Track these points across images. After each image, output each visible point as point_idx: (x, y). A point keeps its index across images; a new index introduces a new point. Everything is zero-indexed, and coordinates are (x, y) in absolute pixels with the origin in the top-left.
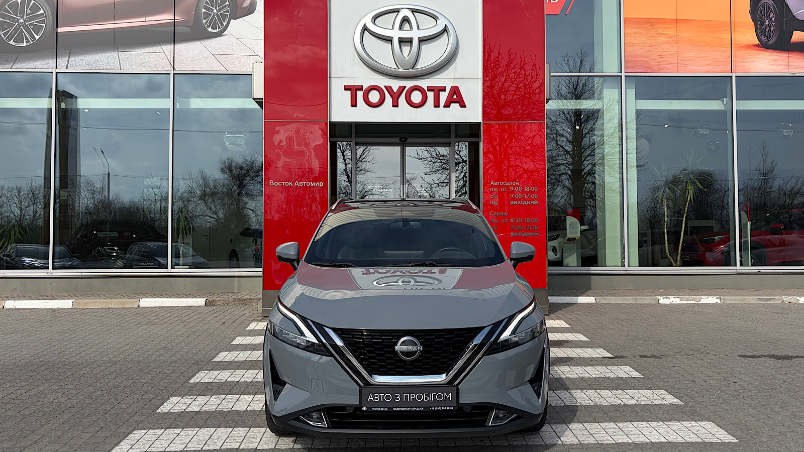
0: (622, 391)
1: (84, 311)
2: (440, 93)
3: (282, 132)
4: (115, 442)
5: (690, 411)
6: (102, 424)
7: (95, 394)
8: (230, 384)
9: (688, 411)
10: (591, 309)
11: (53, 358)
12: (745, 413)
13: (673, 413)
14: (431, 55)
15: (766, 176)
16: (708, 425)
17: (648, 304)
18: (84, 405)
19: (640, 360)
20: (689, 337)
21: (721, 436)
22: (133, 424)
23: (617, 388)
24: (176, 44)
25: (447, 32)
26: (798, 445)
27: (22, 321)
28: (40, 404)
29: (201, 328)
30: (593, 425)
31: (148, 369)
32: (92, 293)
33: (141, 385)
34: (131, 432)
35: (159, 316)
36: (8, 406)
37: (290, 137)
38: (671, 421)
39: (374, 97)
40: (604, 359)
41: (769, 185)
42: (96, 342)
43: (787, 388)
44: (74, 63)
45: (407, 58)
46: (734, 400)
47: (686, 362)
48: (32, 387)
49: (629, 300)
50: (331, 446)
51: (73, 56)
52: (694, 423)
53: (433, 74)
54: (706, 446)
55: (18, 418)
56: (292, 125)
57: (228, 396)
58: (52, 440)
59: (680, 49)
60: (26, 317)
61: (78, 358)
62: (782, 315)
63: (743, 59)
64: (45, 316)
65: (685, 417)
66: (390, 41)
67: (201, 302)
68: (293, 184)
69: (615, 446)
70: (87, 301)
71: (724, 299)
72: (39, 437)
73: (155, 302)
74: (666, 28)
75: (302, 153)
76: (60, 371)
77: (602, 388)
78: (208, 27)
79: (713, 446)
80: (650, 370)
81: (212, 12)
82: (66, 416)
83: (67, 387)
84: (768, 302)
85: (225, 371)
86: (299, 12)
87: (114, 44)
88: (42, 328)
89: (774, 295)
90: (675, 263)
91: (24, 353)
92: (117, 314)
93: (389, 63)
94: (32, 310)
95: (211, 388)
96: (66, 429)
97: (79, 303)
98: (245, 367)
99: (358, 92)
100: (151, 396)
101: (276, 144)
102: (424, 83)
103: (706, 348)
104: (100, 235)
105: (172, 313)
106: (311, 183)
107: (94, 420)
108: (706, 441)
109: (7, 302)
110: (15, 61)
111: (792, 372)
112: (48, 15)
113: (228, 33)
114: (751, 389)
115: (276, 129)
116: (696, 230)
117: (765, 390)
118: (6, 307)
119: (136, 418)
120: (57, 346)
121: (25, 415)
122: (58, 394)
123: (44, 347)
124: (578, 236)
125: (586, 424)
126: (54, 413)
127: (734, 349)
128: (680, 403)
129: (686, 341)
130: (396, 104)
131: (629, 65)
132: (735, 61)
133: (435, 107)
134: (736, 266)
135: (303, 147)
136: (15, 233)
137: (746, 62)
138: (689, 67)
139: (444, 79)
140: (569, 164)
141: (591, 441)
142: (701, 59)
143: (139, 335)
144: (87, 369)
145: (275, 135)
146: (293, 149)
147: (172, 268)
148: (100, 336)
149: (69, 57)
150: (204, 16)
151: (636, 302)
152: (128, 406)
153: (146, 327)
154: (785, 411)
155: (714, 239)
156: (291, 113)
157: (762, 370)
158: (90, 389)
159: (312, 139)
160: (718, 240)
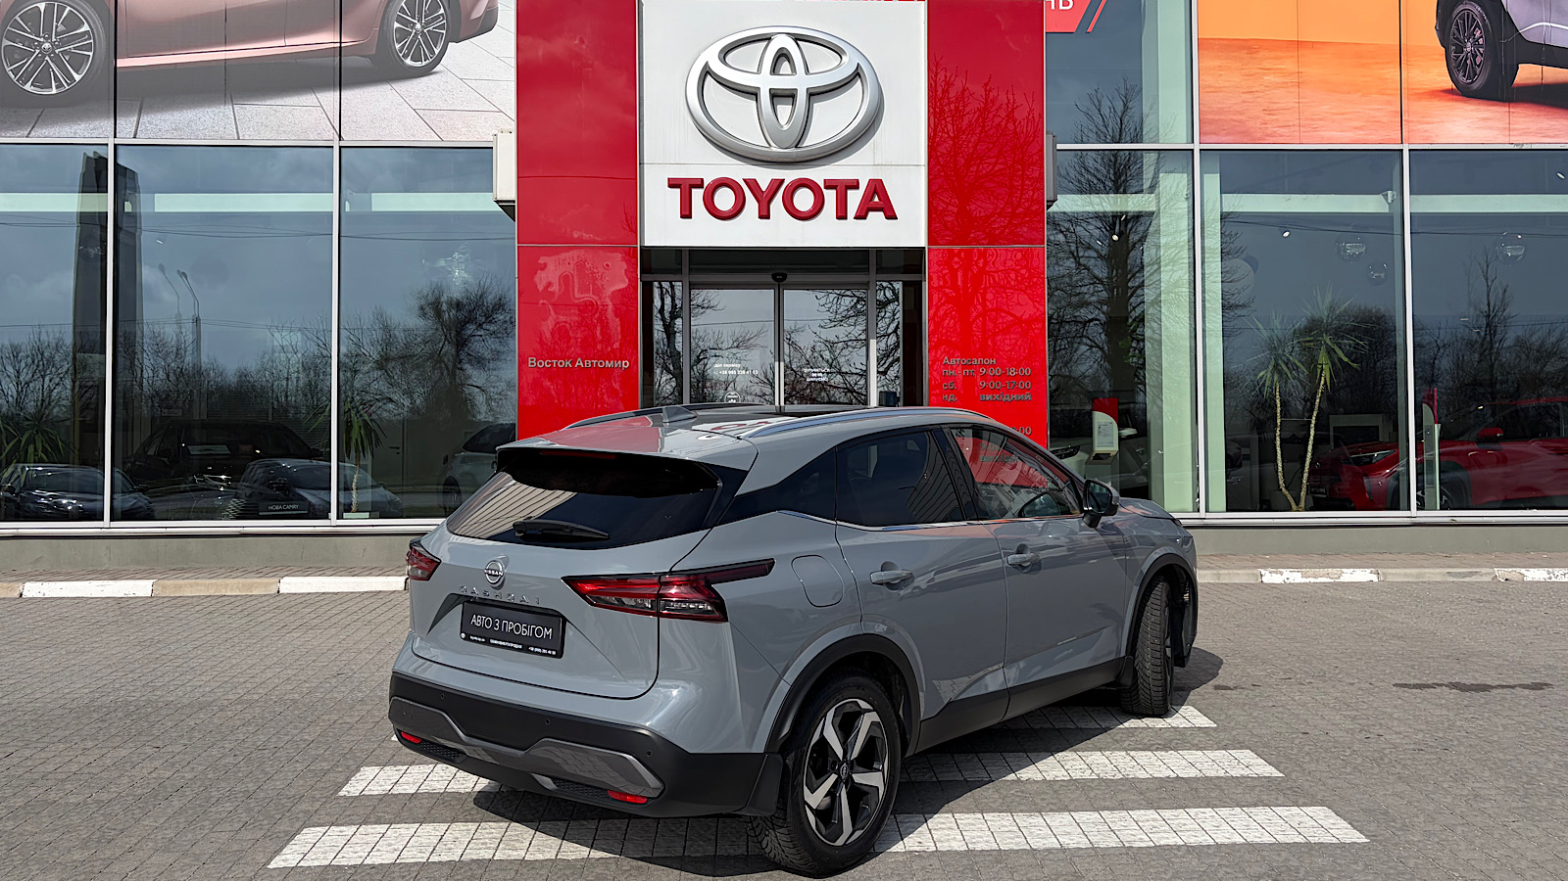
0: (1175, 753)
1: (176, 601)
2: (849, 192)
3: (551, 266)
4: (271, 849)
5: (1291, 788)
6: (245, 817)
7: (223, 762)
9: (1288, 789)
11: (134, 694)
12: (1388, 790)
13: (1261, 791)
14: (831, 121)
16: (1320, 813)
17: (1241, 584)
18: (207, 783)
19: (1213, 693)
20: (1309, 649)
21: (1340, 831)
22: (300, 815)
23: (1166, 747)
24: (345, 89)
25: (860, 76)
26: (1473, 847)
27: (60, 622)
28: (125, 782)
30: (1117, 814)
31: (312, 714)
33: (304, 746)
34: (298, 832)
35: (321, 611)
36: (68, 786)
37: (567, 275)
38: (1255, 805)
39: (725, 200)
42: (209, 663)
43: (1471, 745)
44: (149, 127)
45: (786, 128)
46: (1372, 768)
47: (1297, 698)
48: (105, 751)
49: (1206, 577)
50: (655, 855)
51: (147, 113)
52: (1295, 810)
53: (834, 156)
54: (1311, 850)
55: (92, 806)
56: (571, 253)
58: (160, 845)
59: (1305, 98)
60: (68, 614)
61: (181, 694)
62: (1487, 605)
63: (1423, 117)
64: (103, 612)
65: (1281, 799)
66: (752, 94)
67: (396, 582)
68: (573, 363)
69: (1153, 851)
70: (180, 582)
71: (1383, 574)
72: (135, 840)
73: (309, 584)
74: (1277, 58)
75: (589, 306)
76: (152, 718)
77: (1140, 747)
78: (406, 56)
79: (1323, 849)
80: (1230, 712)
81: (412, 28)
82: (176, 804)
83: (171, 750)
84: (1467, 579)
87: (225, 90)
88: (103, 635)
89: (1478, 566)
90: (1297, 504)
91: (79, 686)
92: (240, 608)
93: (752, 136)
94: (76, 601)
96: (182, 826)
97: (164, 587)
99: (693, 190)
100: (325, 765)
101: (541, 288)
102: (818, 174)
103: (1337, 672)
104: (194, 450)
105: (344, 606)
106: (607, 362)
107: (230, 809)
108: (1312, 840)
109: (28, 585)
110: (35, 123)
111: (1486, 715)
112: (99, 35)
113: (443, 69)
114: (1407, 747)
115: (541, 261)
116: (1346, 436)
117: (1430, 750)
118: (26, 594)
119: (304, 806)
120: (138, 671)
121: (103, 801)
122: (156, 763)
123: (114, 674)
124: (1114, 448)
125: (1105, 813)
126: (155, 797)
127: (1387, 672)
128: (1277, 774)
129: (1302, 658)
130: (764, 213)
131: (1207, 128)
132: (1408, 121)
133: (838, 218)
134: (1409, 509)
135: (591, 295)
136: (36, 450)
137: (1427, 123)
138: (1323, 133)
139: (854, 167)
140: (1101, 302)
141: (1112, 842)
142: (1343, 117)
143: (288, 650)
144: (202, 716)
145: (539, 271)
146: (572, 299)
147: (338, 519)
148: (216, 652)
149: (139, 116)
150: (398, 36)
151: (1219, 579)
152: (286, 784)
153: (299, 634)
154: (1460, 787)
155: (1371, 457)
156: (568, 231)
157: (1432, 711)
158: (213, 753)
159: (607, 278)
160: (1378, 458)
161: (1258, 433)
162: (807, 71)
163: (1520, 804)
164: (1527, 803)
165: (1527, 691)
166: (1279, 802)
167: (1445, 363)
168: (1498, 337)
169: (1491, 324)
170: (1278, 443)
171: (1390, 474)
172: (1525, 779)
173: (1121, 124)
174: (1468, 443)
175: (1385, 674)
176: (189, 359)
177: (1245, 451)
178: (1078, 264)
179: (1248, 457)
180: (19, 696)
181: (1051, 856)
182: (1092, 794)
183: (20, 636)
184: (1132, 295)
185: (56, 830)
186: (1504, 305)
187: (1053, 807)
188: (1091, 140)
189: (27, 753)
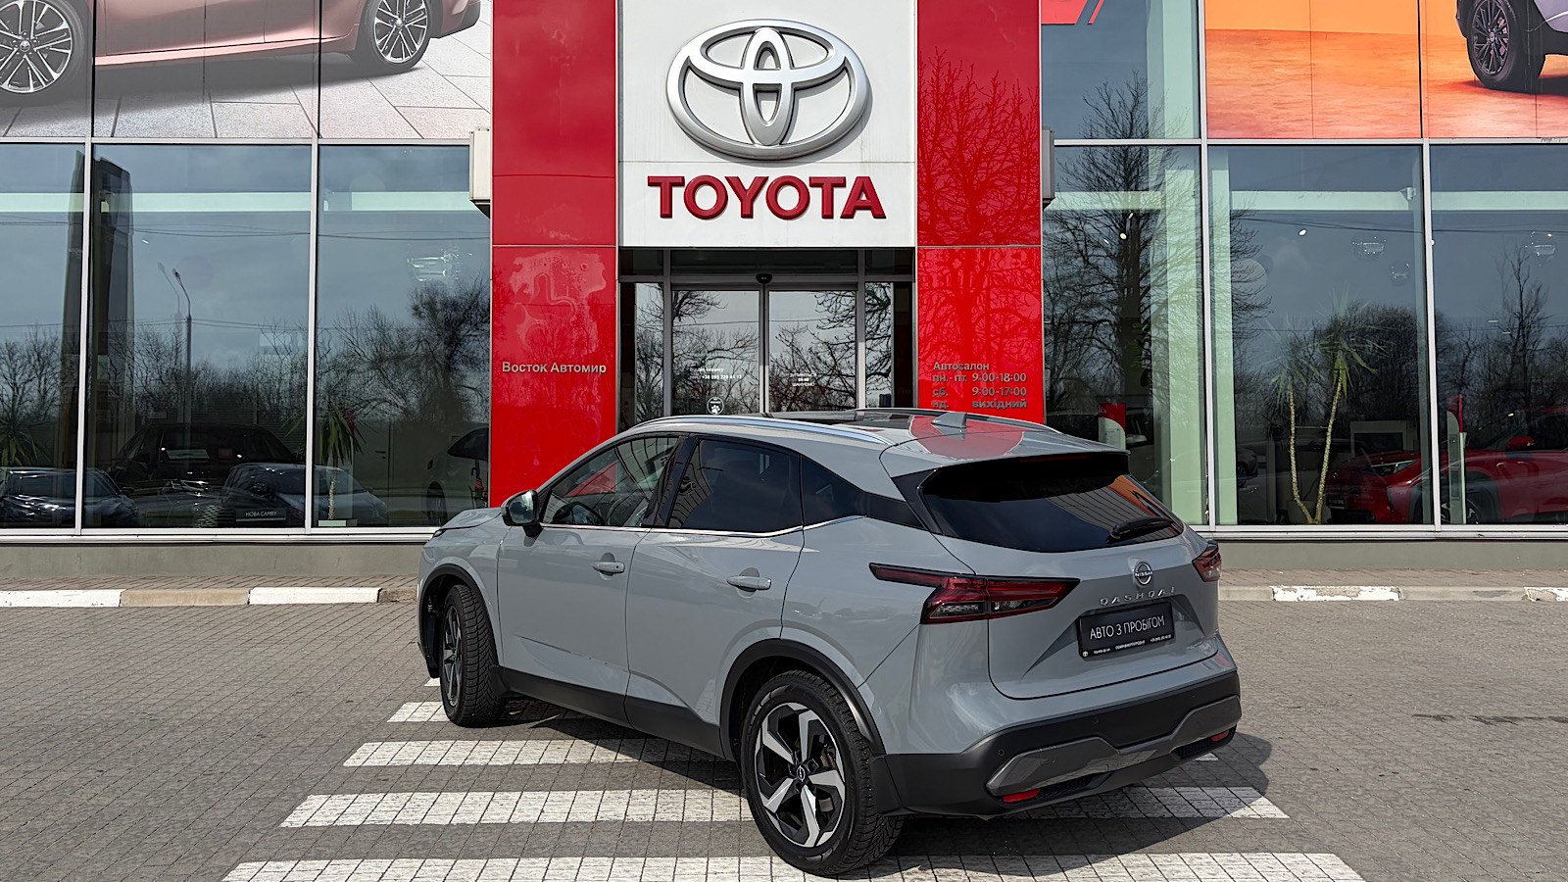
0: (1172, 790)
1: (142, 612)
2: (836, 190)
3: (527, 267)
5: (1296, 832)
6: (180, 850)
7: (167, 787)
8: (421, 769)
9: (1293, 833)
11: (87, 712)
12: (1402, 836)
13: (1263, 835)
14: (817, 117)
16: (1327, 860)
17: (1252, 603)
18: (147, 811)
20: (1321, 674)
22: (238, 849)
23: (1163, 783)
24: (324, 86)
25: (847, 71)
27: (23, 633)
28: (62, 808)
29: (368, 652)
32: (156, 576)
33: (252, 771)
34: (233, 867)
35: (288, 624)
37: (543, 277)
38: (1256, 851)
39: (706, 198)
42: (167, 680)
43: (1494, 785)
44: (127, 125)
45: (770, 124)
46: (1386, 810)
47: (1306, 729)
48: (47, 774)
51: (125, 112)
52: (1300, 857)
53: (828, 150)
55: (24, 835)
56: (547, 254)
57: (416, 795)
59: (1318, 91)
60: (32, 624)
61: (133, 712)
62: (1517, 627)
63: (1444, 110)
64: (67, 623)
65: (1285, 843)
66: (734, 89)
67: (369, 594)
68: (549, 369)
70: (149, 591)
71: (1405, 592)
73: (280, 595)
74: (1289, 50)
75: (566, 309)
76: (100, 739)
78: (386, 52)
81: (393, 24)
82: (112, 833)
83: (114, 774)
84: (1495, 599)
85: (413, 743)
87: (204, 88)
88: (64, 648)
89: (1507, 585)
90: (1313, 517)
91: (31, 703)
92: (207, 620)
93: (735, 133)
94: (42, 611)
95: (383, 778)
96: (114, 859)
97: (132, 597)
98: (451, 734)
99: (674, 189)
100: (271, 793)
101: (516, 290)
102: (803, 172)
103: (1351, 700)
104: (173, 455)
105: (313, 619)
106: (583, 367)
107: (165, 841)
110: (13, 122)
111: (1512, 751)
112: (77, 31)
113: (424, 65)
114: (1424, 786)
115: (517, 262)
116: (1366, 442)
117: (1449, 790)
119: (243, 839)
120: (93, 687)
121: (36, 830)
122: (97, 788)
123: (68, 690)
125: (1092, 858)
126: (91, 826)
127: (1406, 701)
128: (1280, 815)
129: (1313, 684)
130: (748, 213)
131: (1216, 123)
132: (1428, 115)
133: (824, 217)
134: (1433, 523)
135: (567, 297)
136: (9, 454)
137: (1450, 116)
138: (1337, 128)
139: (842, 164)
140: (1113, 302)
142: (1359, 110)
143: (249, 666)
144: (151, 737)
145: (514, 273)
146: (548, 301)
147: (312, 527)
148: (175, 667)
149: (117, 114)
150: (378, 31)
151: (1228, 596)
152: (228, 813)
153: (263, 649)
154: (1481, 832)
155: (1393, 467)
156: (545, 230)
157: (1453, 746)
158: (157, 778)
159: (584, 280)
160: (1400, 469)
161: (1275, 440)
162: (792, 65)
163: (1546, 853)
164: (1555, 851)
165: (1556, 724)
166: (1282, 848)
167: (1476, 365)
168: (1532, 339)
169: (1524, 326)
170: (1292, 452)
171: (1412, 485)
172: (1552, 824)
173: (1132, 119)
174: (1497, 451)
175: (1404, 704)
176: (181, 360)
177: (1261, 459)
178: (1086, 261)
179: (1264, 466)
184: (1143, 296)
186: (1537, 305)
187: (1036, 850)
188: (1100, 135)
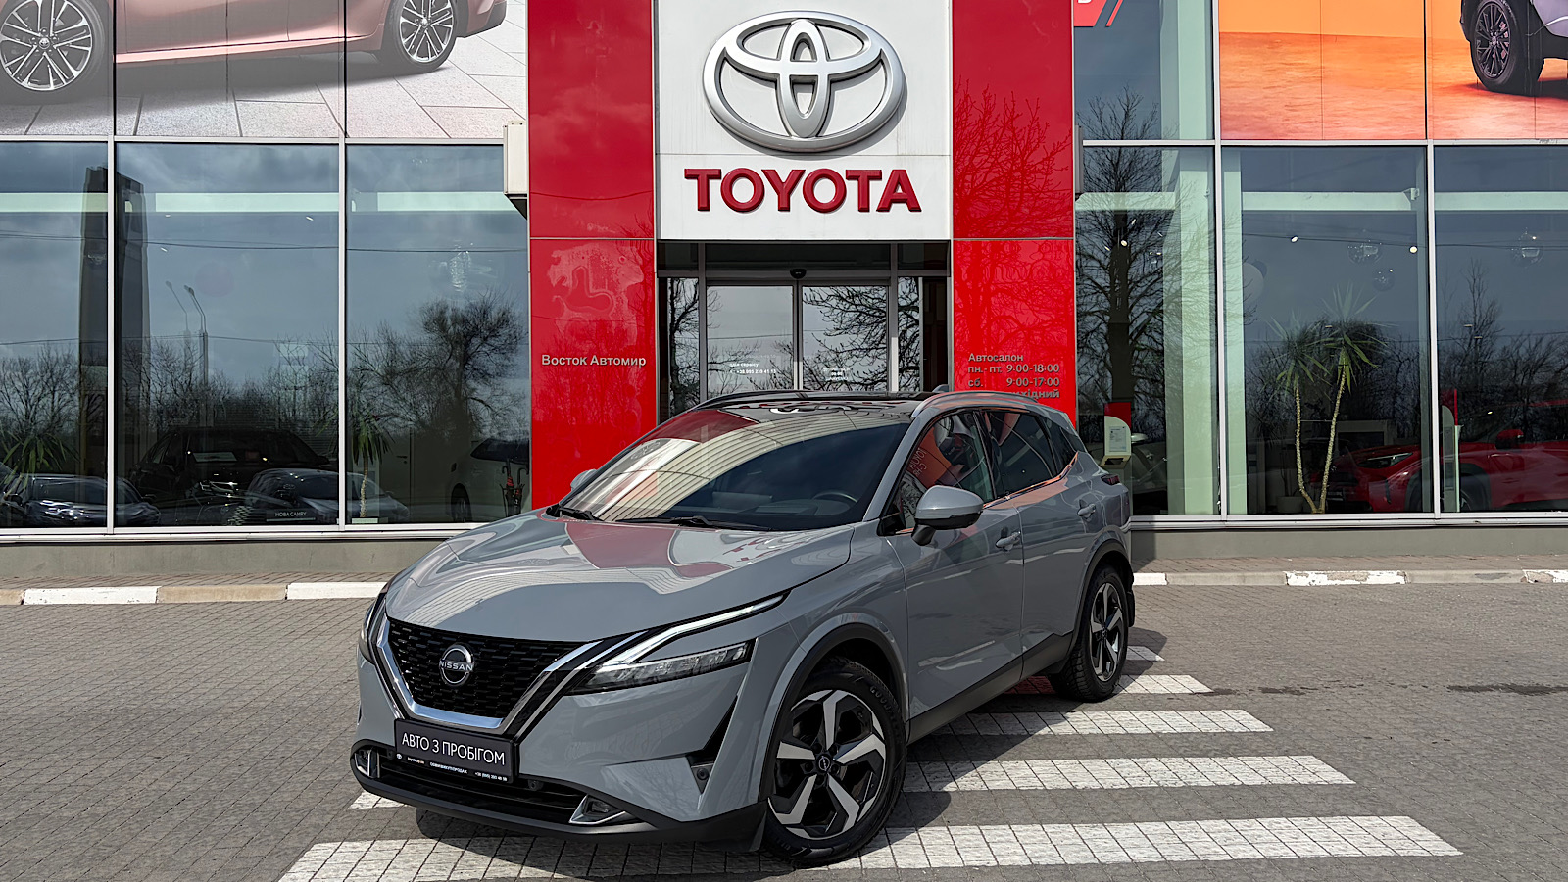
0: (1235, 759)
1: (181, 608)
2: (871, 183)
3: (564, 261)
4: (279, 867)
5: (1366, 797)
6: (250, 832)
7: (228, 772)
9: (1363, 797)
10: (1160, 598)
11: (136, 702)
12: (1469, 798)
13: (1334, 800)
14: (853, 109)
15: (1480, 331)
16: (1403, 822)
17: (1267, 587)
18: (210, 795)
19: (1264, 696)
20: (1352, 651)
21: (1428, 843)
22: (310, 830)
23: (1224, 753)
24: (350, 85)
25: (883, 63)
27: (62, 629)
28: (123, 794)
30: (1186, 825)
31: (322, 722)
32: (191, 573)
33: (314, 755)
34: (308, 848)
35: (329, 617)
36: (63, 799)
37: (581, 270)
38: (1332, 815)
39: (743, 191)
40: (1195, 697)
41: (1485, 348)
42: (214, 670)
43: (1544, 750)
44: (150, 124)
45: (807, 116)
46: (1448, 775)
47: (1350, 701)
48: (102, 761)
49: (1231, 579)
50: (694, 871)
51: (148, 110)
52: (1375, 819)
53: (855, 146)
54: (1402, 864)
55: (86, 821)
56: (586, 247)
58: (158, 863)
59: (1328, 94)
60: (70, 621)
61: (184, 702)
62: (1523, 607)
63: (1448, 112)
64: (105, 618)
65: (1358, 809)
66: (771, 81)
68: (588, 360)
69: (1232, 865)
70: (183, 588)
71: (1411, 575)
72: (131, 858)
73: (317, 590)
74: (1300, 53)
75: (604, 302)
76: (154, 727)
77: (1197, 752)
78: (412, 51)
79: (1416, 863)
80: (1285, 716)
81: (419, 23)
82: (177, 817)
83: (172, 760)
84: (1496, 581)
86: (595, 27)
87: (227, 86)
88: (105, 642)
89: (1506, 568)
90: (1317, 507)
91: (78, 694)
92: (247, 614)
93: (771, 125)
94: (78, 608)
96: (182, 842)
97: (168, 593)
99: (711, 182)
100: (337, 776)
101: (554, 283)
102: (840, 165)
103: (1386, 674)
104: (199, 458)
105: (354, 612)
106: (623, 359)
107: (234, 823)
108: (1402, 853)
109: (29, 591)
110: (33, 120)
111: (1552, 718)
112: (97, 29)
113: (450, 64)
114: (1478, 752)
115: (554, 255)
117: (1503, 755)
118: (27, 602)
119: (314, 820)
120: (140, 678)
121: (98, 815)
122: (156, 774)
123: (115, 681)
124: (1127, 453)
125: (1172, 824)
126: (154, 810)
127: (1438, 674)
128: (1347, 781)
129: (1346, 660)
130: (785, 205)
131: (1230, 124)
132: (1434, 117)
133: (861, 210)
134: (1432, 511)
135: (606, 290)
136: (37, 456)
137: (1453, 118)
138: (1346, 129)
139: (878, 157)
140: (1103, 312)
141: (1185, 855)
142: (1366, 112)
143: (296, 656)
144: (205, 725)
145: (552, 266)
146: (587, 293)
147: (346, 524)
148: (221, 658)
149: (140, 113)
150: (404, 31)
151: (1244, 582)
152: (295, 796)
153: (307, 640)
154: (1545, 794)
155: (1389, 460)
156: (582, 223)
157: (1495, 714)
158: (218, 763)
159: (623, 273)
160: (1396, 461)
161: (1266, 440)
162: (828, 57)
166: (1356, 812)
175: (1437, 677)
176: (197, 374)
180: (15, 704)
181: (1122, 871)
182: (1155, 804)
183: (19, 643)
185: (47, 846)
187: (1115, 817)
189: (20, 764)
